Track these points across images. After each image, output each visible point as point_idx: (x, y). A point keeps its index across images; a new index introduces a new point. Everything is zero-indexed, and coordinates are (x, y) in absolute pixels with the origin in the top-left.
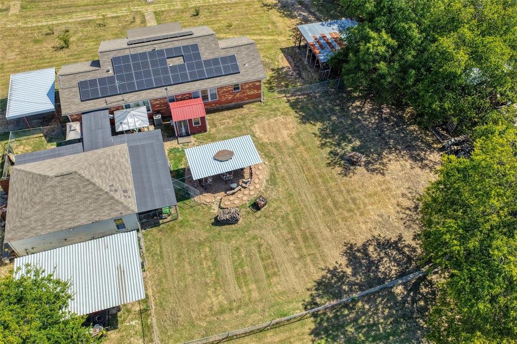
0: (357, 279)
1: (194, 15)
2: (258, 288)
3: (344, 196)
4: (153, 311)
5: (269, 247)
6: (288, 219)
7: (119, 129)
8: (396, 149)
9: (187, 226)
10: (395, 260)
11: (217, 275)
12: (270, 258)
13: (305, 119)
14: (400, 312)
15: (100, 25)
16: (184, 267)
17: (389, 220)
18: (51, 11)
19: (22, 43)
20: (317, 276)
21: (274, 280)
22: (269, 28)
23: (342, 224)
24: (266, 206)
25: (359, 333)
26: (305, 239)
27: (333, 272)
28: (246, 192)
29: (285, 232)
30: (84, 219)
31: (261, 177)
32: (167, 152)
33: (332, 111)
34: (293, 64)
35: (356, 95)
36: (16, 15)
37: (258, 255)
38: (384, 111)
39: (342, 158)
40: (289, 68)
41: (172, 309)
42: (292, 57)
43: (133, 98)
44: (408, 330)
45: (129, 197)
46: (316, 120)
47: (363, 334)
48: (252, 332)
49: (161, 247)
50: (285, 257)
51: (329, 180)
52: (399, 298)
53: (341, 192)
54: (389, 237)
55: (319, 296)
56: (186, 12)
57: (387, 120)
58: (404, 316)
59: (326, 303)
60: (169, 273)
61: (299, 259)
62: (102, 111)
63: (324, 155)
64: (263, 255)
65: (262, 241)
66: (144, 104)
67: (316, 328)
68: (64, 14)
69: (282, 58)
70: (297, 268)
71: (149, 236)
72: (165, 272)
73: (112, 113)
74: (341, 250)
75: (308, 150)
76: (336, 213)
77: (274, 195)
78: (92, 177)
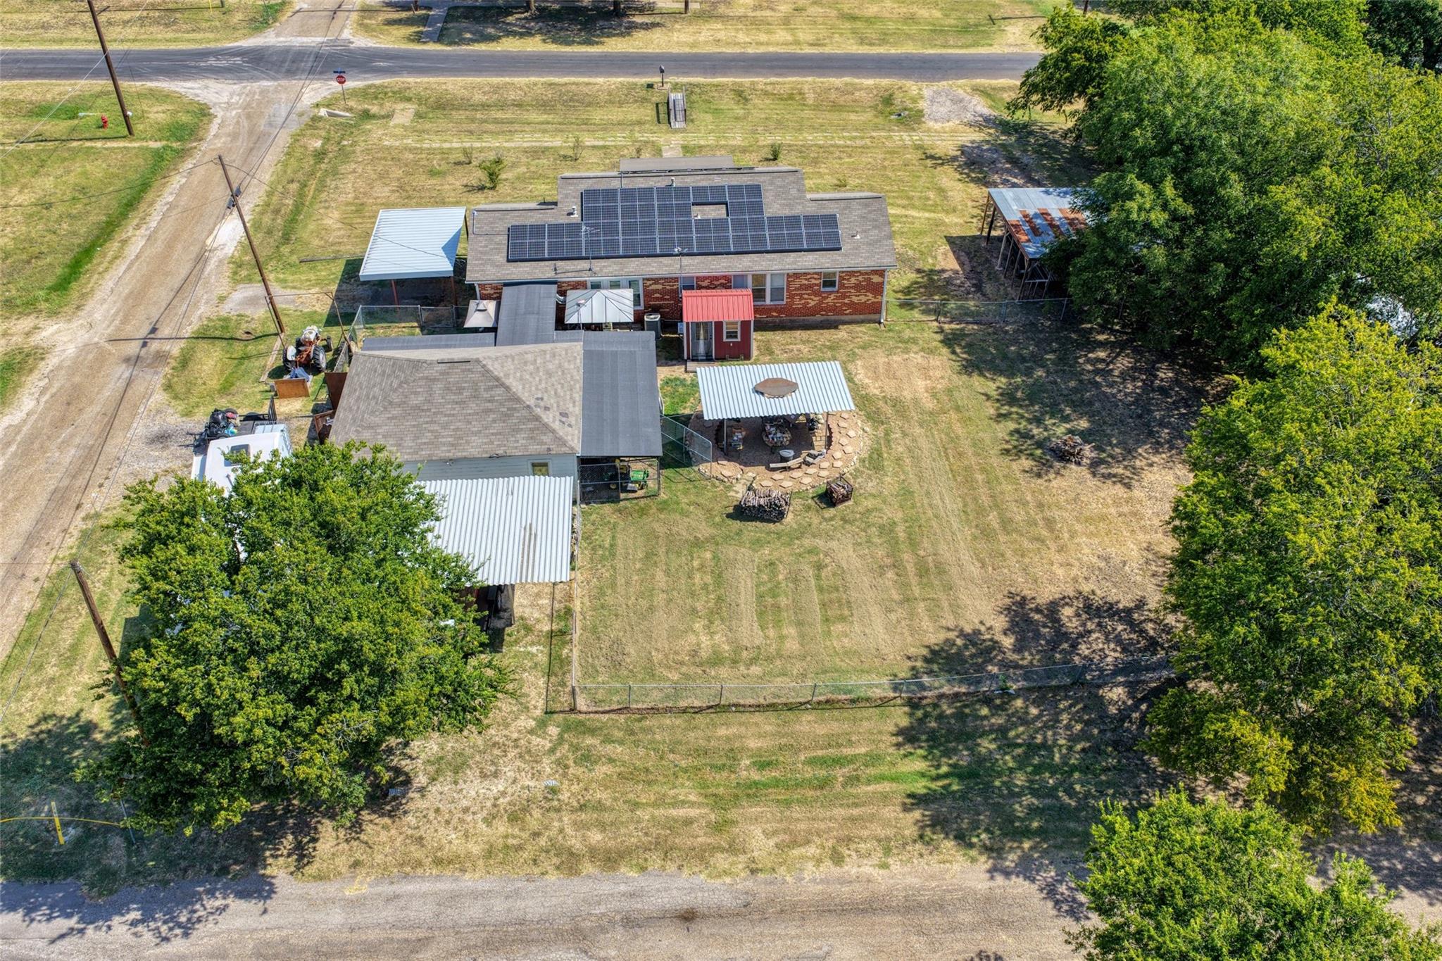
0: (1023, 659)
1: (767, 160)
2: (802, 636)
3: (1028, 513)
4: (576, 637)
5: (841, 572)
6: (892, 531)
7: (571, 319)
8: (1171, 448)
9: (675, 511)
10: (1118, 640)
11: (719, 599)
12: (838, 590)
13: (972, 366)
14: (1109, 734)
15: (565, 157)
16: (653, 577)
17: (1122, 569)
18: (473, 126)
19: (408, 174)
20: (936, 638)
21: (838, 628)
22: (928, 199)
23: (1012, 560)
24: (850, 503)
25: (1006, 753)
26: (923, 571)
27: (972, 638)
28: (811, 470)
29: (880, 553)
30: (475, 447)
31: (849, 449)
32: (659, 383)
33: (1038, 361)
34: (968, 268)
35: (1101, 337)
36: (404, 126)
37: (813, 582)
38: (1161, 375)
39: (1039, 444)
40: (956, 272)
41: (617, 641)
42: (968, 254)
43: (611, 269)
44: (1118, 769)
45: (570, 426)
46: (998, 371)
47: (1013, 757)
48: (772, 707)
49: (613, 538)
50: (871, 595)
51: (1002, 480)
52: (1113, 710)
53: (1023, 503)
54: (1116, 599)
55: (930, 673)
56: (751, 152)
57: (1164, 391)
58: (1116, 744)
59: (942, 685)
60: (621, 581)
61: (901, 603)
62: (543, 286)
63: (1000, 435)
64: (824, 583)
65: (828, 560)
66: (631, 284)
67: (912, 728)
68: (498, 133)
69: (945, 254)
70: (893, 617)
71: (594, 516)
72: (613, 578)
73: (563, 293)
74: (999, 603)
75: (966, 421)
76: (1003, 538)
77: (871, 486)
78: (507, 375)
